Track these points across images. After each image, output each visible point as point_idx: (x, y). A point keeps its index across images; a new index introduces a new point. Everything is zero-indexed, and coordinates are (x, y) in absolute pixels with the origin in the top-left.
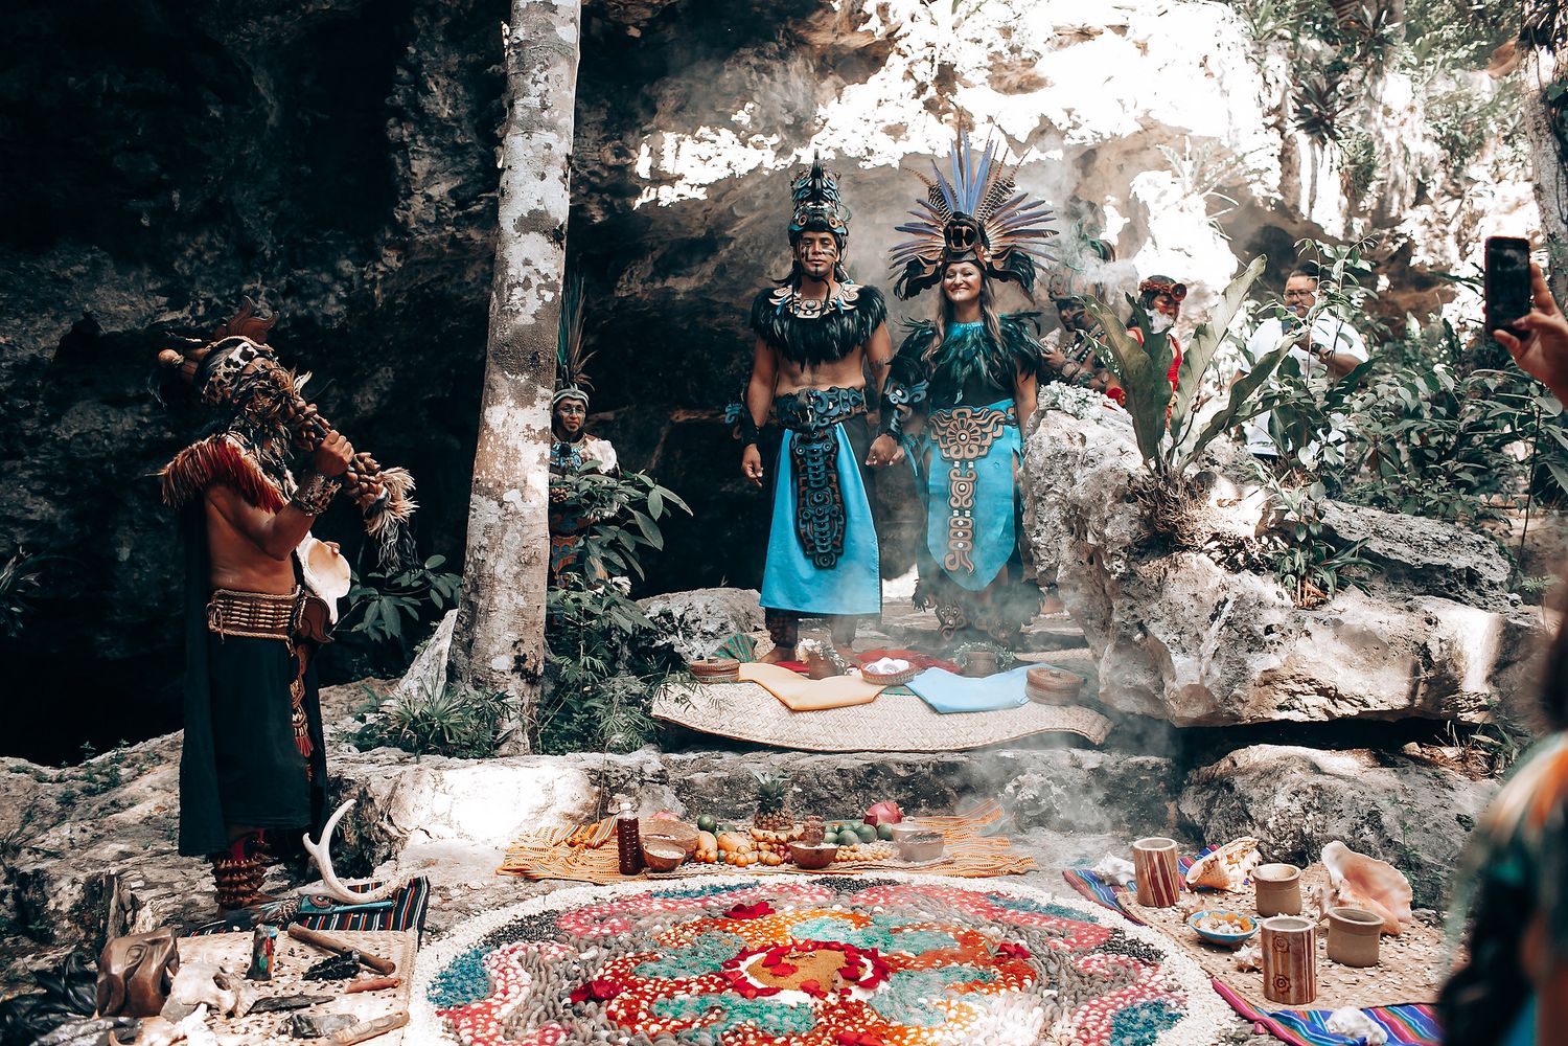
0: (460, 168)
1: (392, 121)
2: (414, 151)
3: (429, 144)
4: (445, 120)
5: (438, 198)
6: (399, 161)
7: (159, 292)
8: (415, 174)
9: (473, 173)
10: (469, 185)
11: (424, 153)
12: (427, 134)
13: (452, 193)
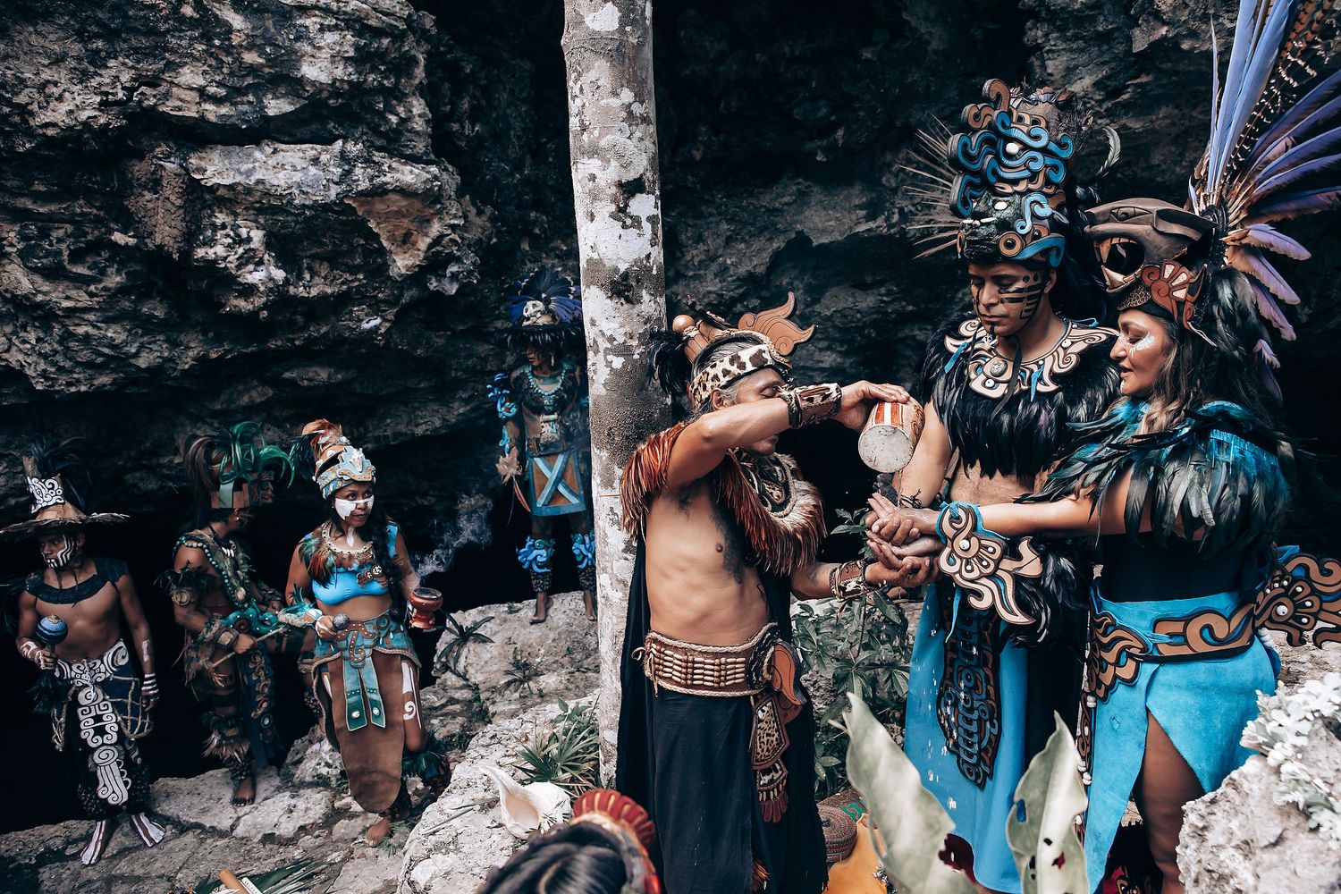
0: (1106, 57)
1: (1029, 24)
2: (1049, 51)
3: (1066, 40)
4: (1078, 11)
5: (1082, 94)
6: (1037, 63)
7: (860, 207)
8: (1051, 75)
9: (1121, 60)
10: (1119, 72)
11: (1058, 51)
12: (1062, 30)
13: (1096, 85)
